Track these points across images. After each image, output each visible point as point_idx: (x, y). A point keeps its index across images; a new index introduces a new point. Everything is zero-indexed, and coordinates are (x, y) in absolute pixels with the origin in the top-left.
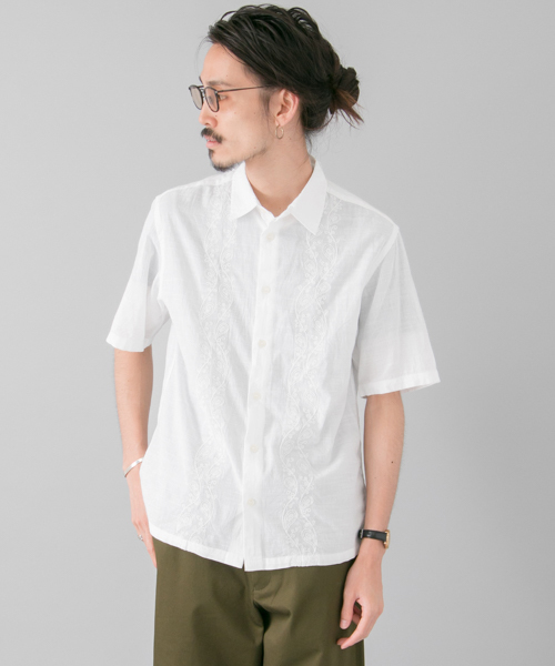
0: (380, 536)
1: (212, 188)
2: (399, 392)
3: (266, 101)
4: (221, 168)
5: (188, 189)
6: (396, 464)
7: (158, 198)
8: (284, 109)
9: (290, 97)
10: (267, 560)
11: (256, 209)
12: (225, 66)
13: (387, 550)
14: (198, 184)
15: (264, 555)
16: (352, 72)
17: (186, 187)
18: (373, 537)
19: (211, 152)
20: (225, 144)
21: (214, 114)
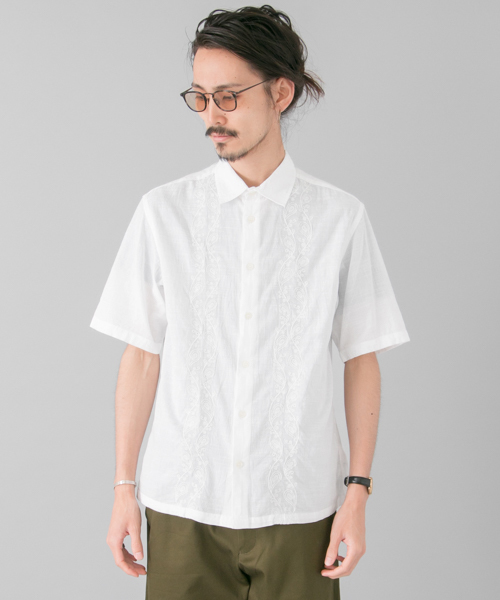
0: (364, 482)
1: (194, 182)
2: (374, 353)
5: (172, 186)
6: (375, 416)
10: (253, 519)
13: (370, 496)
14: (181, 180)
15: (250, 514)
17: (170, 184)
18: (358, 483)
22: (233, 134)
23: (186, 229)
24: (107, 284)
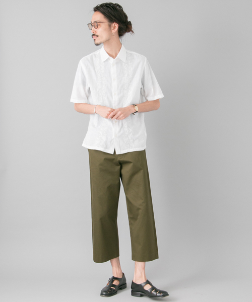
1: (95, 55)
3: (110, 26)
4: (97, 45)
5: (88, 56)
7: (81, 61)
8: (114, 28)
9: (116, 25)
11: (108, 58)
12: (99, 17)
14: (91, 55)
16: (130, 22)
19: (95, 40)
20: (99, 37)
21: (95, 30)
22: (97, 36)
23: (94, 70)
24: (73, 91)
